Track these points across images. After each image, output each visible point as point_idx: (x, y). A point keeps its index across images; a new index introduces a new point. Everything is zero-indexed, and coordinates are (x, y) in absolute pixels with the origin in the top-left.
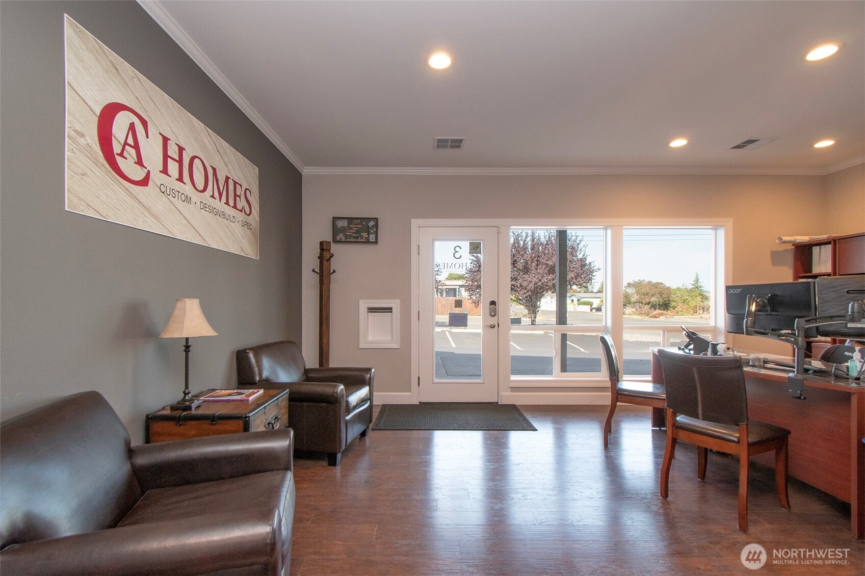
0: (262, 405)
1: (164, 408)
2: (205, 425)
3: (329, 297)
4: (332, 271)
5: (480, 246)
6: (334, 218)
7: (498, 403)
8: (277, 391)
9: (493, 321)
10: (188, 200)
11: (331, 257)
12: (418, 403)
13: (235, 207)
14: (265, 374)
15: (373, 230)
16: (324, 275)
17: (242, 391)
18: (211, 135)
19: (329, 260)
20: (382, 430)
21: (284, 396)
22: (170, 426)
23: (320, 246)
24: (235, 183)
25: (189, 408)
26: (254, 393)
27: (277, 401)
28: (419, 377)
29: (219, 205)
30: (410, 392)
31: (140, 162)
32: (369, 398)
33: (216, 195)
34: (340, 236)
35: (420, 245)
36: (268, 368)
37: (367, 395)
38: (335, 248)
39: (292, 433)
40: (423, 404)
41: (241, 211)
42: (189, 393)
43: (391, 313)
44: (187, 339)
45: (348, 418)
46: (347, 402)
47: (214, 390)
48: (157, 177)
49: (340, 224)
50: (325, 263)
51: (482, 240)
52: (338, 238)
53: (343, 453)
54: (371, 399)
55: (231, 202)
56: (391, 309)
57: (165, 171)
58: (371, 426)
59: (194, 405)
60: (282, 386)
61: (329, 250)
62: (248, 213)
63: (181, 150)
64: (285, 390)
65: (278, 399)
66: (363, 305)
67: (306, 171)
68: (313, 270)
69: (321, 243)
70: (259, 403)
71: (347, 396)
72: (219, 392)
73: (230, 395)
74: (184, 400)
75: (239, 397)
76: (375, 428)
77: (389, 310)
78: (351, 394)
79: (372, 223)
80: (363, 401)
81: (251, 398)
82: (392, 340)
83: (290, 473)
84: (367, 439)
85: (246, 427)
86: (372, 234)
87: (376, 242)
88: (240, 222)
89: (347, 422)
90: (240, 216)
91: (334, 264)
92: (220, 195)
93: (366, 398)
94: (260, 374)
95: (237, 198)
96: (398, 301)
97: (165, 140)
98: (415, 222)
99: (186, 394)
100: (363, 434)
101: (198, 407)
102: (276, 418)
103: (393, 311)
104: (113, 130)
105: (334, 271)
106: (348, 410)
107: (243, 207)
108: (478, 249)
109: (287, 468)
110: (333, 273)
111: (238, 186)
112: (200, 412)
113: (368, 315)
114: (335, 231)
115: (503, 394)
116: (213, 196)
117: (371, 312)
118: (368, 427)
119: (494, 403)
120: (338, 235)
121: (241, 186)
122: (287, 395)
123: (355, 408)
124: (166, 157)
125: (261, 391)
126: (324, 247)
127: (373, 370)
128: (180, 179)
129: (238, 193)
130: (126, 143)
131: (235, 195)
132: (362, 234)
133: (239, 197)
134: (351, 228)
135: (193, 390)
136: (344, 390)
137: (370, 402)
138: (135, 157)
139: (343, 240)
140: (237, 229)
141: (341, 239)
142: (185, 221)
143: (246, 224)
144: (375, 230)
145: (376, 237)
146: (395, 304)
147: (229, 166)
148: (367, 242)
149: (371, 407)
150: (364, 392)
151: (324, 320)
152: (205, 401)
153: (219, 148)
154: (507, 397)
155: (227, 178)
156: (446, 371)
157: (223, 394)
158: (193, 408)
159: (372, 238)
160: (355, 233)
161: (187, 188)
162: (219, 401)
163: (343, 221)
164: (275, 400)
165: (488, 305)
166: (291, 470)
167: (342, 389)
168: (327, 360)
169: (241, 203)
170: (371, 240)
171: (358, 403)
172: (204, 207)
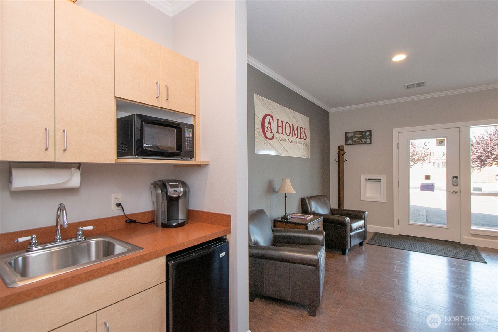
0: (312, 221)
1: (278, 218)
2: (293, 225)
3: (343, 173)
4: (345, 160)
5: (445, 141)
6: (346, 132)
7: (460, 243)
8: (319, 217)
9: (456, 189)
10: (285, 140)
11: (344, 153)
12: (399, 235)
13: (300, 138)
14: (313, 209)
15: (368, 137)
16: (340, 162)
17: (304, 215)
18: (292, 112)
19: (343, 155)
20: (372, 244)
21: (321, 219)
22: (281, 224)
23: (339, 148)
24: (300, 128)
25: (287, 219)
26: (309, 216)
27: (318, 221)
28: (399, 220)
29: (295, 139)
30: (393, 228)
31: (271, 132)
32: (365, 226)
33: (294, 135)
34: (350, 142)
35: (399, 143)
36: (314, 206)
37: (362, 225)
38: (347, 149)
39: (324, 233)
40: (401, 235)
41: (303, 139)
42: (286, 213)
43: (380, 182)
44: (286, 194)
45: (352, 234)
46: (351, 227)
47: (293, 214)
48: (276, 135)
49: (349, 135)
50: (341, 156)
51: (445, 137)
52: (348, 143)
53: (349, 249)
54: (365, 227)
55: (299, 137)
56: (380, 180)
57: (278, 132)
58: (366, 241)
59: (289, 218)
60: (320, 215)
61: (343, 150)
62: (305, 139)
63: (282, 122)
64: (321, 217)
65: (318, 220)
66: (363, 178)
67: (331, 111)
68: (335, 161)
69: (339, 147)
70: (311, 220)
71: (351, 224)
72: (295, 215)
73: (300, 216)
74: (285, 215)
75: (303, 217)
76: (368, 243)
77: (379, 180)
78: (353, 223)
79: (368, 133)
80: (360, 227)
81: (308, 218)
82: (381, 197)
83: (323, 247)
84: (363, 247)
85: (307, 228)
86: (368, 139)
87: (370, 143)
88: (302, 144)
89: (351, 236)
90: (302, 141)
91: (346, 157)
92: (295, 134)
93: (362, 226)
94: (311, 209)
95: (301, 134)
96: (385, 176)
97: (278, 120)
98: (395, 131)
99: (285, 213)
100: (361, 244)
101: (290, 219)
102: (318, 227)
103: (381, 180)
104: (265, 124)
105: (346, 160)
106: (352, 231)
107: (303, 137)
108: (443, 143)
109: (322, 245)
110: (345, 161)
111: (301, 128)
112: (290, 221)
113: (366, 183)
114: (347, 139)
115: (464, 237)
116: (292, 136)
117: (368, 181)
118: (364, 241)
119: (457, 242)
120: (349, 141)
121: (302, 128)
122: (323, 219)
123: (355, 230)
124: (278, 126)
125: (312, 216)
126: (341, 150)
127: (367, 213)
128: (282, 133)
129: (301, 132)
130: (268, 127)
131: (300, 133)
132: (362, 139)
133: (302, 133)
134: (356, 137)
135: (288, 213)
136: (349, 220)
137: (365, 229)
138: (270, 130)
139: (351, 143)
140: (301, 146)
141: (350, 143)
142: (284, 149)
143: (305, 144)
144: (370, 137)
145: (371, 140)
146: (383, 177)
147: (298, 122)
148: (365, 143)
149: (365, 231)
150: (361, 223)
151: (341, 185)
152: (292, 217)
153: (294, 116)
154: (467, 240)
155: (297, 127)
156: (427, 220)
157: (297, 215)
158: (288, 219)
159: (368, 141)
160: (358, 139)
161: (285, 136)
162: (296, 218)
163: (351, 133)
164: (317, 220)
165: (452, 178)
166: (324, 246)
167: (348, 220)
168: (343, 205)
169: (303, 135)
170: (367, 142)
171: (357, 228)
172: (290, 141)
